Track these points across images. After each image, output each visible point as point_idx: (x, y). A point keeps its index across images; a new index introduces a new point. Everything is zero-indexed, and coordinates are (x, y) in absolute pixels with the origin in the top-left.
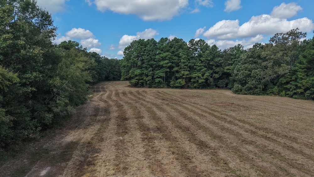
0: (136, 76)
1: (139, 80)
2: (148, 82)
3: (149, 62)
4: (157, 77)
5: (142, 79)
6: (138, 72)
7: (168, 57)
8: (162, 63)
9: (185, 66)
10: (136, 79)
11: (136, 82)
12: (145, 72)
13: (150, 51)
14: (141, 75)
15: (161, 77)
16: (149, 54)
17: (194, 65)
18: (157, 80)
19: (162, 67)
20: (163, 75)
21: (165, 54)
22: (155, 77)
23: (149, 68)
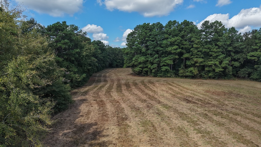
0: (140, 63)
1: (143, 68)
2: (153, 71)
3: (154, 48)
4: (164, 65)
5: (147, 67)
6: (142, 59)
7: (178, 42)
8: (169, 49)
9: (198, 52)
10: (140, 67)
11: (139, 70)
12: (149, 60)
13: (156, 35)
14: (145, 62)
15: (168, 65)
16: (156, 39)
17: (210, 51)
18: (164, 68)
19: (170, 53)
20: (171, 62)
21: (173, 39)
22: (161, 64)
23: (155, 54)
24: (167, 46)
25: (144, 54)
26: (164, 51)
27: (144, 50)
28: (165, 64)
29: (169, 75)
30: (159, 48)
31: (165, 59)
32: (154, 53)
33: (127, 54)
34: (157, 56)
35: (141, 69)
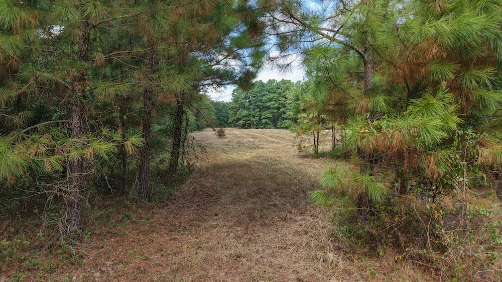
1: (246, 121)
3: (256, 103)
5: (249, 120)
6: (245, 113)
7: (275, 99)
10: (244, 120)
12: (252, 113)
14: (248, 116)
15: (267, 118)
16: (257, 95)
18: (264, 121)
19: (269, 108)
20: (270, 116)
21: (272, 96)
22: (262, 117)
23: (256, 109)
24: (267, 102)
25: (248, 109)
26: (264, 106)
27: (247, 105)
28: (265, 117)
29: (269, 127)
30: (259, 103)
31: (265, 112)
32: (256, 107)
33: (232, 108)
34: (258, 110)
35: (244, 122)
